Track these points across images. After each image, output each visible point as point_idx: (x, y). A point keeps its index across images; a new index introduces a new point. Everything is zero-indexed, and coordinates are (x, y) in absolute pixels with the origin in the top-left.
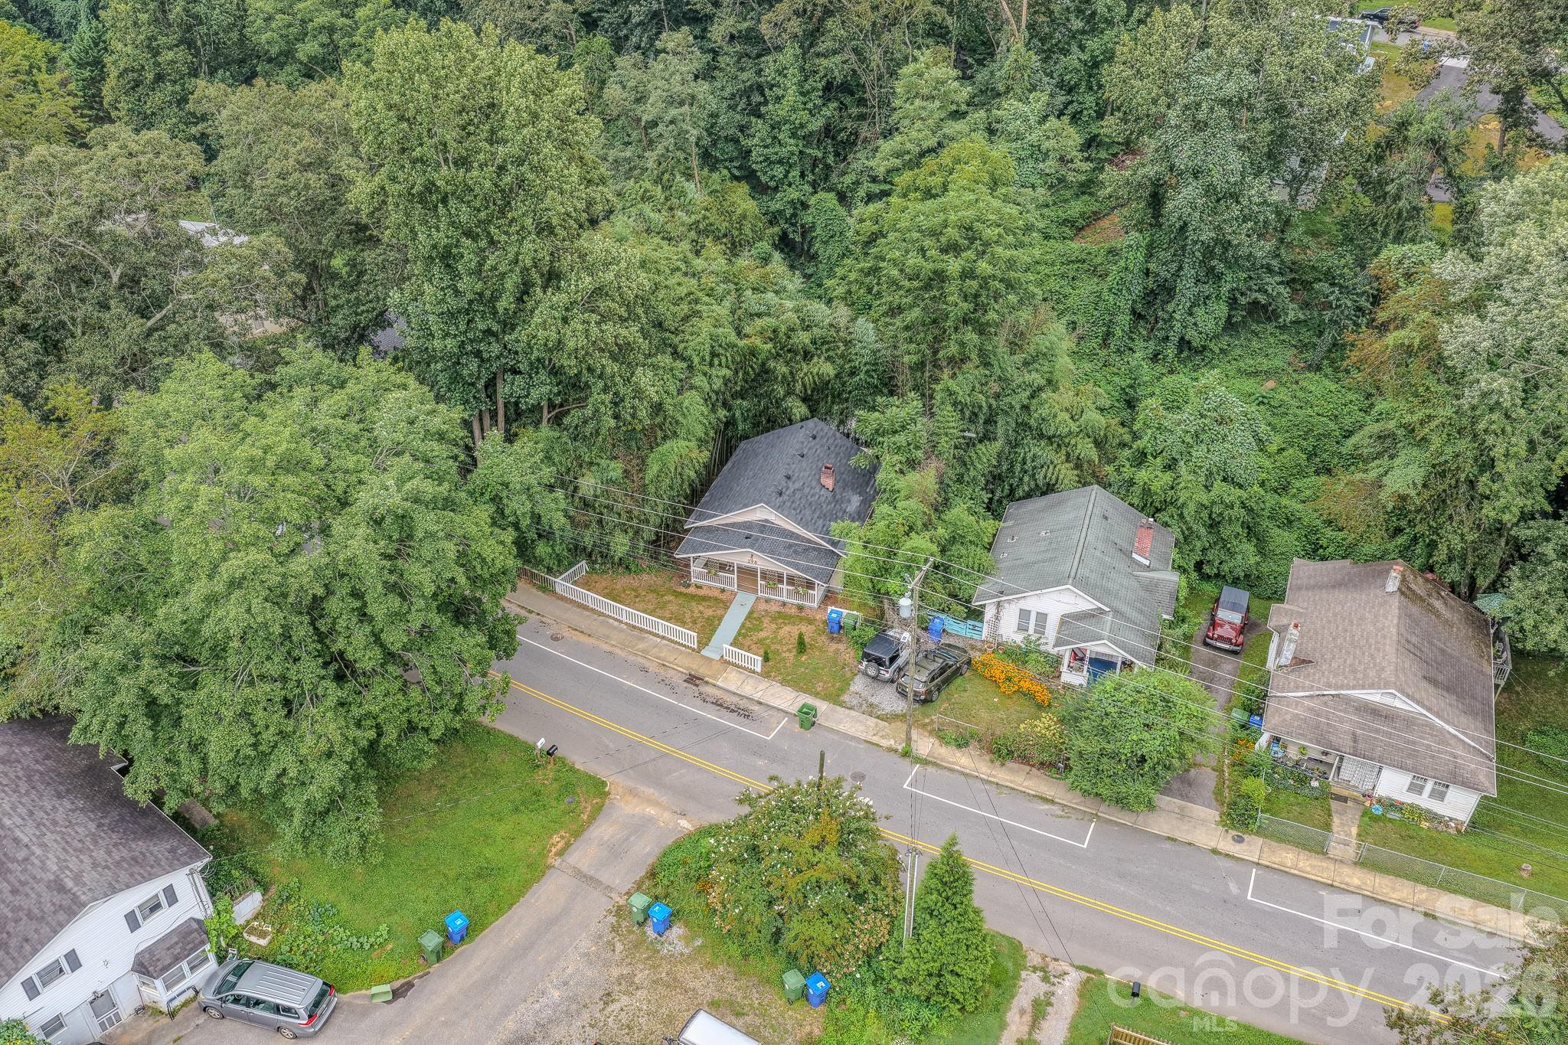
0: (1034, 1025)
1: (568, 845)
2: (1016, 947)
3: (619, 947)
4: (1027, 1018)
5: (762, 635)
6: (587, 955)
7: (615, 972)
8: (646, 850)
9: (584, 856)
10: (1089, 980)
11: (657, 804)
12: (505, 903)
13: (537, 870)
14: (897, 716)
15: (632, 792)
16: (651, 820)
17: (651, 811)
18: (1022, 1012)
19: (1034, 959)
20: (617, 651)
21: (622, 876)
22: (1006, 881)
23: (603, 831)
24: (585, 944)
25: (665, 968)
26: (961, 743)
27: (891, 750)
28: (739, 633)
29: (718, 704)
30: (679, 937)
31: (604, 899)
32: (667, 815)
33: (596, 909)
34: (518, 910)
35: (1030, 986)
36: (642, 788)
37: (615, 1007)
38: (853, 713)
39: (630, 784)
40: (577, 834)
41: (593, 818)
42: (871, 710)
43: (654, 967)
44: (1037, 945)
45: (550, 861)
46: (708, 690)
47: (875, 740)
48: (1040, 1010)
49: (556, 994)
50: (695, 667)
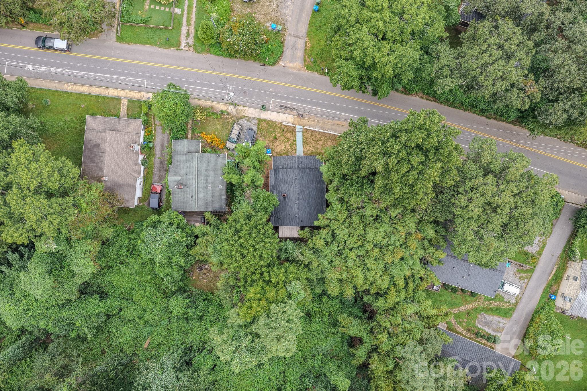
0: (188, 30)
1: (306, 46)
2: (196, 51)
3: (281, 20)
4: (190, 31)
5: (289, 143)
6: (287, 16)
7: (279, 13)
8: (288, 52)
9: (301, 43)
10: (179, 47)
11: (292, 68)
12: (311, 24)
13: (309, 34)
14: (241, 119)
15: (299, 70)
16: (291, 62)
17: (292, 65)
18: (191, 32)
19: (192, 49)
20: (327, 120)
21: (289, 40)
22: (202, 69)
23: (300, 53)
24: (288, 18)
25: (269, 18)
26: (222, 112)
27: (240, 106)
28: (296, 141)
29: (290, 109)
30: (269, 27)
31: (290, 32)
32: (288, 65)
33: (291, 28)
34: (307, 22)
35: (191, 41)
36: (297, 72)
37: (276, 5)
38: (253, 116)
39: (301, 72)
40: (306, 50)
41: (305, 57)
42: (249, 119)
43: (271, 18)
44: (192, 54)
45: (308, 39)
46: (296, 113)
47: (244, 108)
48: (188, 35)
49: (288, 4)
50: (302, 120)
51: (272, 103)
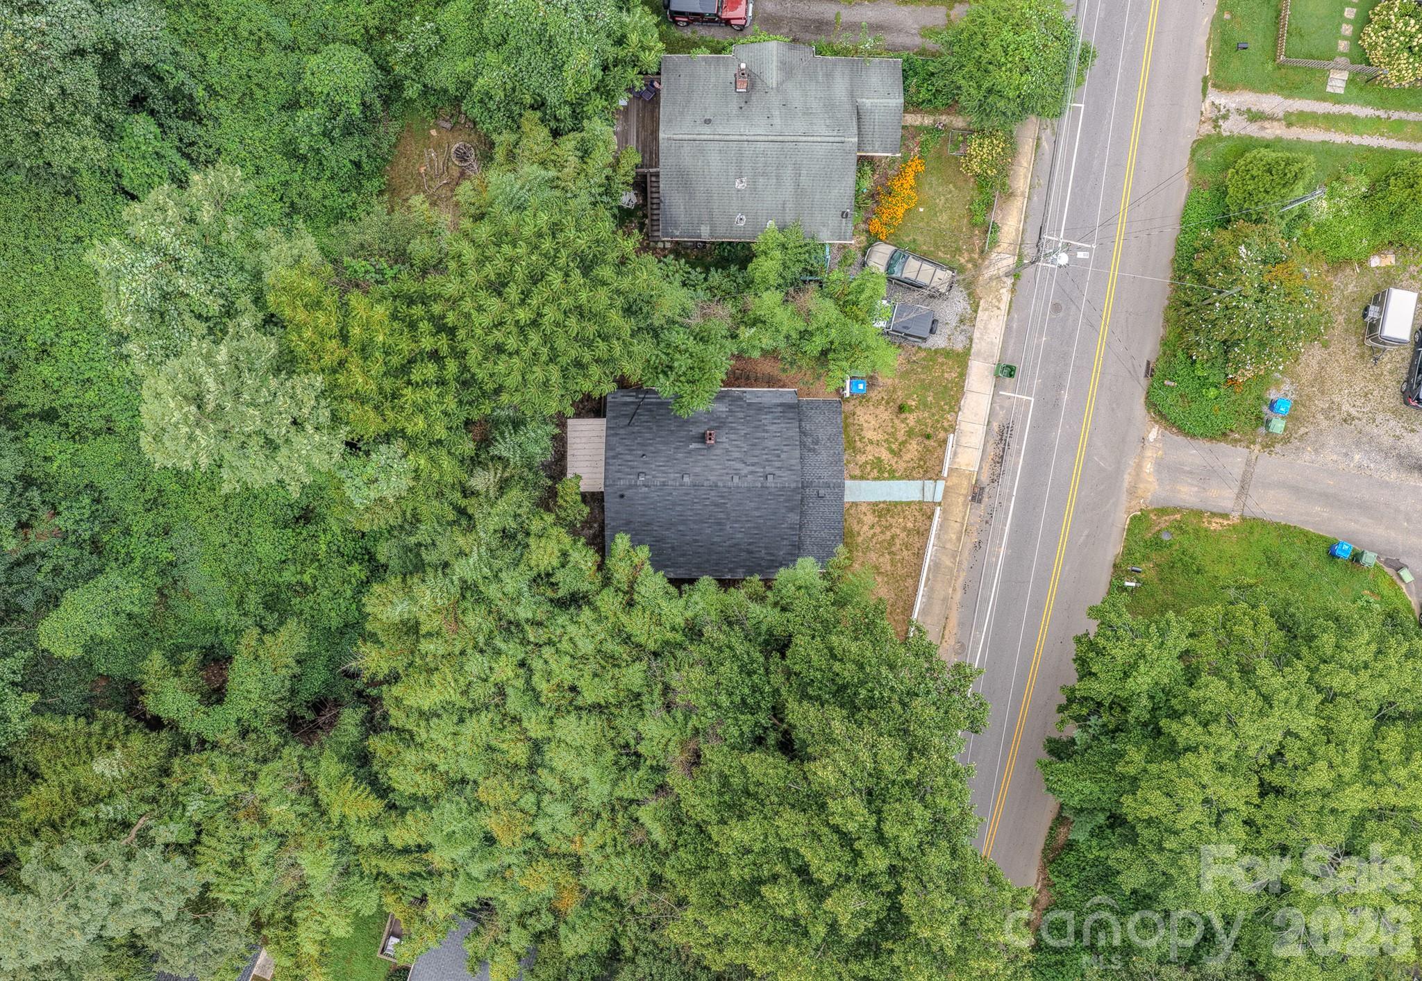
0: (1272, 118)
1: (1213, 514)
2: (1200, 144)
3: (1303, 430)
4: (1267, 124)
5: (885, 455)
6: (1316, 450)
7: (1325, 424)
8: (1193, 453)
9: (1223, 497)
10: (1214, 85)
11: (1139, 466)
12: (1286, 532)
13: (1251, 525)
14: (969, 295)
15: (1132, 492)
16: (1160, 465)
17: (1148, 467)
18: (1263, 128)
19: (1207, 128)
20: (960, 582)
21: (1233, 457)
22: (1138, 163)
23: (1187, 494)
24: (1308, 455)
25: (1307, 390)
26: (990, 230)
27: (1013, 290)
28: (893, 478)
29: (1000, 460)
30: (1278, 390)
31: (1260, 462)
32: (1149, 453)
33: (1271, 465)
34: (1294, 520)
35: (1234, 126)
36: (1126, 485)
37: (1353, 412)
38: (976, 335)
39: (1124, 497)
40: (1199, 513)
41: (1177, 510)
42: (968, 321)
43: (1310, 399)
44: (1191, 128)
45: (1236, 521)
46: (985, 479)
47: (1004, 306)
48: (1255, 117)
49: (1357, 457)
50: (961, 499)
51: (1023, 398)
